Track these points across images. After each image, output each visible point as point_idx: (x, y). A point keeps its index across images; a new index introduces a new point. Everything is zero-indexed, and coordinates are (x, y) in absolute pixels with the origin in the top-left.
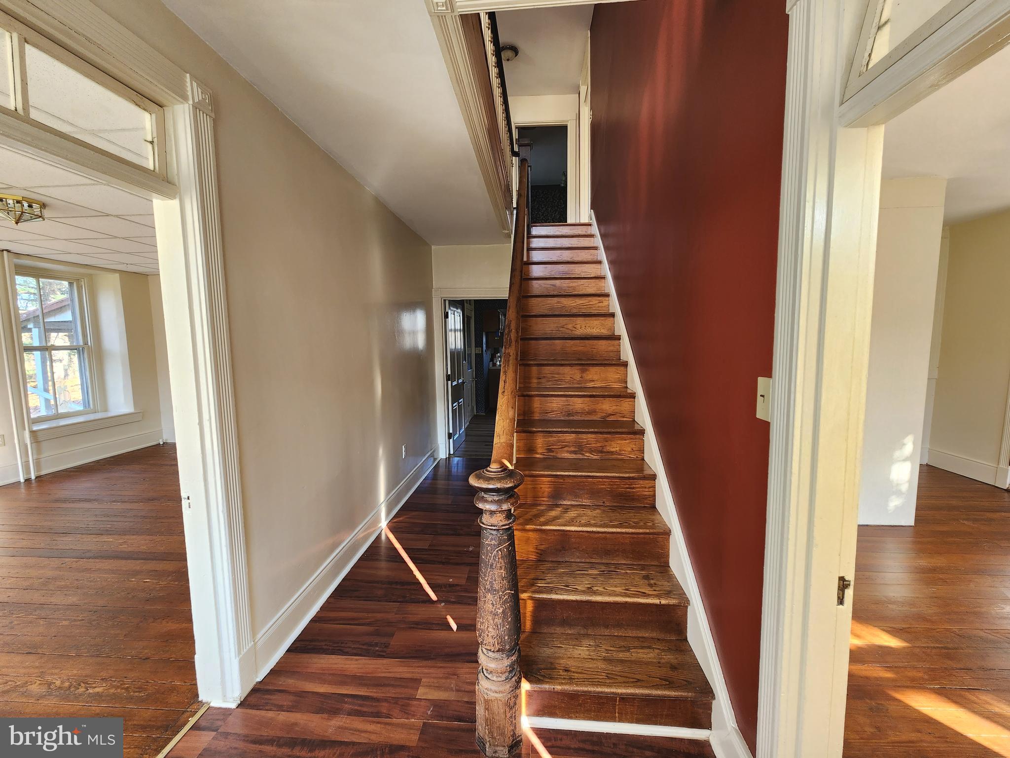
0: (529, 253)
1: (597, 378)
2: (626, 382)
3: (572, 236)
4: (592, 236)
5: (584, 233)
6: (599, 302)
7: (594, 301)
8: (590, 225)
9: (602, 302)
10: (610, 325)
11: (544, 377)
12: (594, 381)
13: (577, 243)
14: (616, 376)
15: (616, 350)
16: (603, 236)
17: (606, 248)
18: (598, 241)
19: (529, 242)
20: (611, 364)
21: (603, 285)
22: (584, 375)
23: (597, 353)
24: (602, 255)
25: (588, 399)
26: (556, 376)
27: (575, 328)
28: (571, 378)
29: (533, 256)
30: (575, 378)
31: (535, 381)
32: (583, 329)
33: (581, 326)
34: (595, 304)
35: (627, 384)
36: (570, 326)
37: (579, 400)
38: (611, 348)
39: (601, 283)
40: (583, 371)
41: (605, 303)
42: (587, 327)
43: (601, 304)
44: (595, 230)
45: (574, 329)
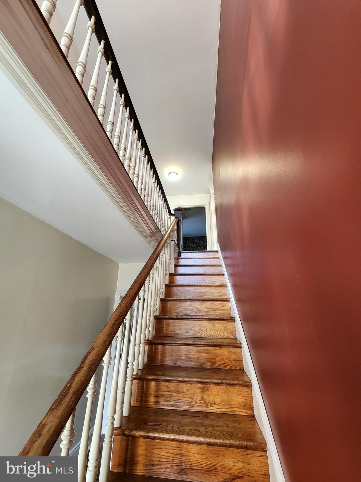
0: (176, 268)
1: (219, 401)
2: (252, 409)
3: (205, 258)
4: (218, 258)
5: (214, 256)
6: (222, 306)
7: (219, 304)
8: (217, 252)
9: (225, 306)
10: (232, 329)
11: (162, 395)
12: (215, 404)
13: (209, 262)
14: (241, 400)
15: (238, 359)
16: (225, 258)
17: (227, 265)
18: (222, 261)
19: (178, 261)
20: (233, 384)
21: (226, 291)
22: (205, 396)
23: (219, 361)
24: (224, 270)
25: (205, 447)
26: (175, 394)
27: (202, 330)
28: (190, 398)
29: (178, 270)
30: (195, 399)
31: (152, 399)
32: (209, 332)
33: (206, 329)
34: (220, 307)
35: (253, 411)
36: (197, 329)
37: (194, 449)
38: (234, 357)
39: (223, 290)
40: (204, 390)
41: (227, 308)
42: (212, 330)
43: (224, 307)
44: (220, 254)
45: (201, 332)
